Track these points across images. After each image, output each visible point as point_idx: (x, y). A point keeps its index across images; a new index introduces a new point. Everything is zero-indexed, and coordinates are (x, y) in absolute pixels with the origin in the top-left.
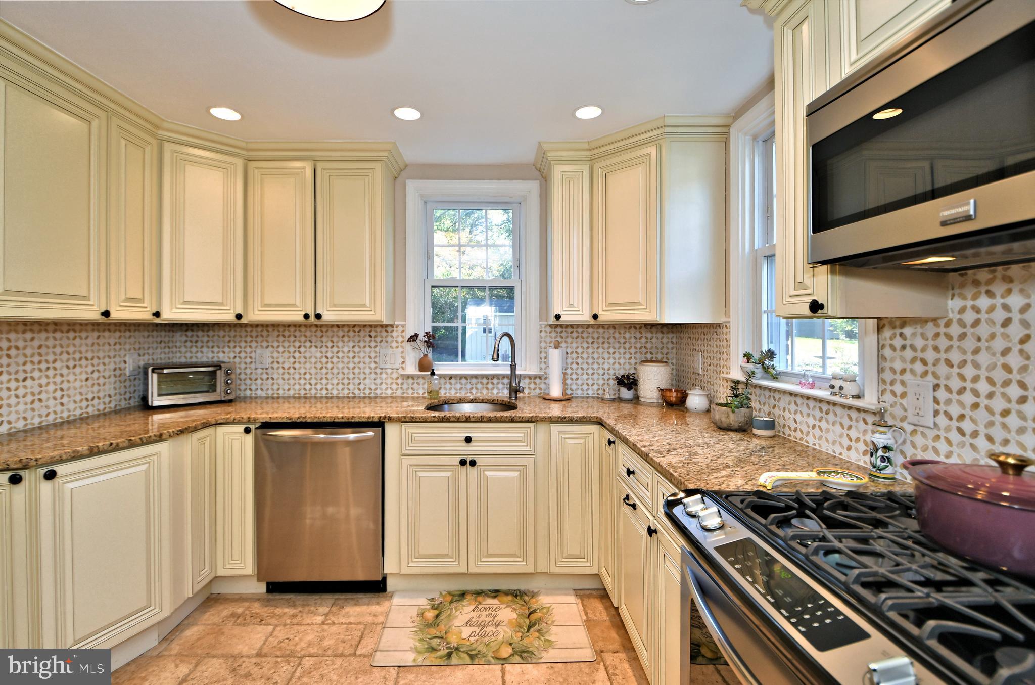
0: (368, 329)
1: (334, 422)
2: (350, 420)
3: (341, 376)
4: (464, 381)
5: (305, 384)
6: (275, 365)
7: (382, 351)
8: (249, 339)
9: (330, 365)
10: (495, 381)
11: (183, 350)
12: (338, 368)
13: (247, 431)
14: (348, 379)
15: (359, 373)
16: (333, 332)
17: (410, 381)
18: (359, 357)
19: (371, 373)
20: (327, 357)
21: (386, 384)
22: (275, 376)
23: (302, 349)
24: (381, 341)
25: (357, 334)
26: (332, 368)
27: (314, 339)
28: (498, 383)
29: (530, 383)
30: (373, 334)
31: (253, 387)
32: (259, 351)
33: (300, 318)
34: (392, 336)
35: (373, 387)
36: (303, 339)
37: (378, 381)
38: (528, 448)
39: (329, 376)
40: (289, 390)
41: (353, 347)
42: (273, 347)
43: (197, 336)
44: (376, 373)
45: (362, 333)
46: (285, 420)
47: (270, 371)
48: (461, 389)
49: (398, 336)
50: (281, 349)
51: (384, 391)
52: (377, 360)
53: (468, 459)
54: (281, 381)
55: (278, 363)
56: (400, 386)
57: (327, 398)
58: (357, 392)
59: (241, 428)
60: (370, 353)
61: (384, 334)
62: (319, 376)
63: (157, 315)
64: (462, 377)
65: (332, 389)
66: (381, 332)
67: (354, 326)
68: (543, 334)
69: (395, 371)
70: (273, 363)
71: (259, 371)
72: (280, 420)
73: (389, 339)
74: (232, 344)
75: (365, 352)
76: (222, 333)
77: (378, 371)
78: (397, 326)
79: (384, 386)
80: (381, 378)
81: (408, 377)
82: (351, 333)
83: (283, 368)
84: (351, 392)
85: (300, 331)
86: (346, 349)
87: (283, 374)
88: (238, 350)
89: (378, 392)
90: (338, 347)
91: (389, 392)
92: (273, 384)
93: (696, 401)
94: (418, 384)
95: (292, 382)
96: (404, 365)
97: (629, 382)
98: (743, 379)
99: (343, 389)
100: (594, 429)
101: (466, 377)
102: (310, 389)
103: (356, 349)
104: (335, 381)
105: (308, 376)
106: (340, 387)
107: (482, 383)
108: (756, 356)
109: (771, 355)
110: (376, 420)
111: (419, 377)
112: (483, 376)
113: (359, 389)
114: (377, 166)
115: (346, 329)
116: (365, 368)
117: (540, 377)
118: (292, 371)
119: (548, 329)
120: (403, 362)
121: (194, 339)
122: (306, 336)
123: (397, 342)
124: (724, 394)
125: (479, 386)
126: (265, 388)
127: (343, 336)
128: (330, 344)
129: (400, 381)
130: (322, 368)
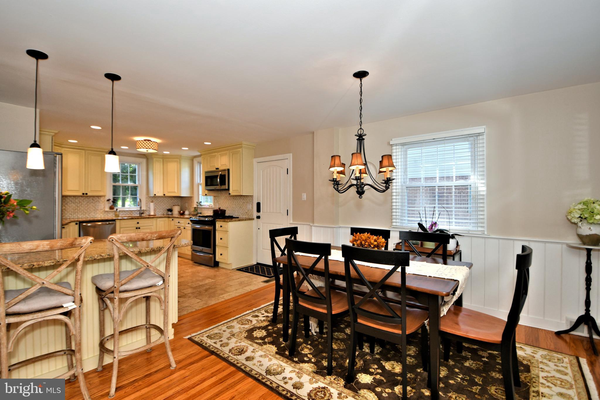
3: (82, 212)
4: (124, 212)
7: (97, 204)
9: (78, 209)
10: (133, 212)
12: (81, 209)
13: (76, 224)
14: (85, 212)
16: (79, 199)
17: (107, 213)
18: (89, 206)
19: (93, 211)
20: (77, 206)
21: (98, 214)
24: (97, 201)
27: (72, 201)
29: (145, 211)
30: (94, 199)
34: (101, 199)
35: (94, 215)
37: (96, 213)
41: (87, 203)
45: (90, 199)
48: (123, 214)
49: (103, 199)
52: (95, 207)
53: (138, 227)
56: (103, 214)
60: (93, 205)
61: (98, 199)
69: (101, 210)
75: (91, 204)
77: (96, 210)
78: (103, 196)
81: (106, 211)
82: (86, 199)
86: (84, 203)
89: (96, 216)
90: (81, 203)
91: (99, 216)
93: (187, 213)
97: (170, 210)
98: (196, 206)
100: (167, 219)
108: (198, 202)
109: (201, 202)
110: (114, 219)
111: (110, 211)
112: (131, 211)
119: (148, 198)
120: (104, 207)
123: (103, 201)
124: (192, 210)
125: (128, 213)
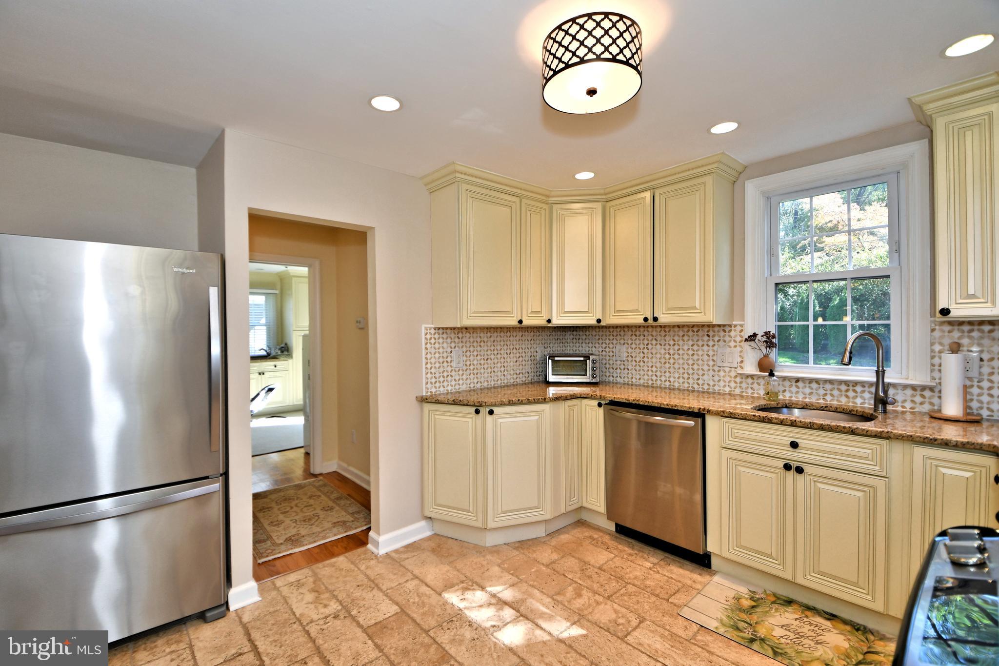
0: (706, 329)
1: (660, 408)
2: (674, 408)
3: (681, 371)
4: (814, 385)
5: (652, 375)
6: (630, 358)
7: (720, 350)
8: (611, 337)
9: (672, 361)
10: (859, 389)
11: (571, 345)
12: (679, 364)
13: (600, 405)
14: (688, 374)
15: (698, 369)
16: (675, 332)
17: (750, 380)
18: (698, 355)
19: (709, 370)
20: (669, 354)
21: (724, 381)
22: (630, 367)
23: (650, 347)
24: (719, 341)
25: (695, 333)
26: (674, 364)
27: (659, 338)
28: (863, 392)
29: (913, 396)
30: (711, 333)
31: (615, 375)
32: (618, 347)
33: (641, 321)
34: (730, 336)
35: (712, 383)
36: (650, 338)
37: (716, 378)
38: (877, 468)
39: (672, 370)
40: (640, 379)
41: (693, 345)
42: (628, 344)
43: (579, 335)
44: (714, 370)
45: (700, 333)
46: (624, 401)
47: (626, 363)
48: (811, 394)
49: (736, 336)
50: (633, 346)
51: (722, 388)
52: (715, 358)
53: (794, 465)
54: (634, 372)
55: (632, 357)
56: (738, 385)
57: (670, 389)
58: (696, 386)
59: (596, 403)
60: (708, 351)
61: (722, 333)
62: (663, 370)
63: (549, 321)
64: (811, 381)
65: (674, 382)
66: (718, 331)
67: (693, 326)
68: (937, 334)
69: (733, 369)
70: (628, 356)
71: (619, 362)
72: (621, 400)
73: (727, 339)
74: (600, 341)
75: (703, 351)
76: (594, 333)
77: (716, 368)
78: (735, 326)
79: (722, 383)
80: (719, 376)
81: (748, 376)
82: (691, 333)
83: (635, 361)
84: (691, 386)
85: (648, 331)
86: (686, 348)
87: (636, 366)
88: (604, 345)
89: (716, 388)
90: (679, 345)
91: (727, 389)
92: (628, 373)
94: (759, 384)
95: (642, 373)
96: (742, 365)
99: (683, 383)
100: (991, 461)
101: (817, 381)
102: (656, 380)
103: (695, 347)
104: (677, 375)
105: (654, 369)
106: (681, 380)
107: (839, 390)
110: (696, 411)
111: (759, 377)
112: (840, 382)
113: (698, 384)
114: (707, 179)
115: (686, 329)
116: (703, 365)
117: (932, 389)
118: (642, 364)
119: (947, 327)
120: (742, 362)
121: (578, 337)
122: (652, 336)
123: (735, 341)
125: (836, 392)
126: (622, 376)
127: (683, 336)
128: (672, 343)
129: (738, 380)
130: (665, 363)
